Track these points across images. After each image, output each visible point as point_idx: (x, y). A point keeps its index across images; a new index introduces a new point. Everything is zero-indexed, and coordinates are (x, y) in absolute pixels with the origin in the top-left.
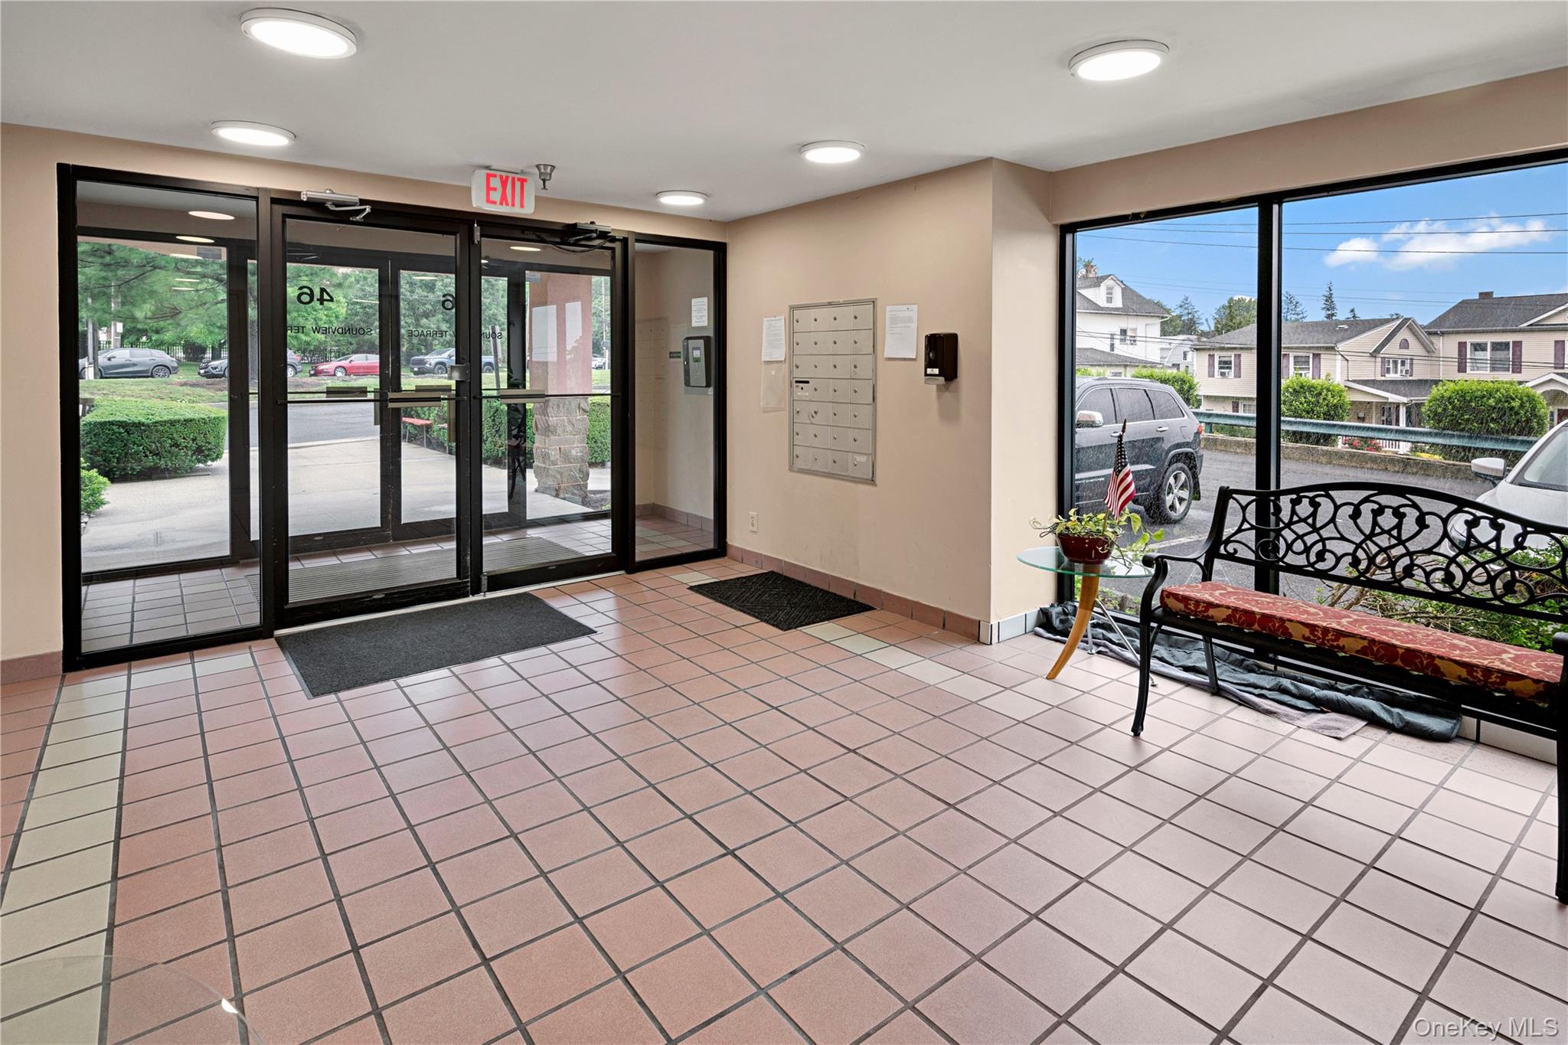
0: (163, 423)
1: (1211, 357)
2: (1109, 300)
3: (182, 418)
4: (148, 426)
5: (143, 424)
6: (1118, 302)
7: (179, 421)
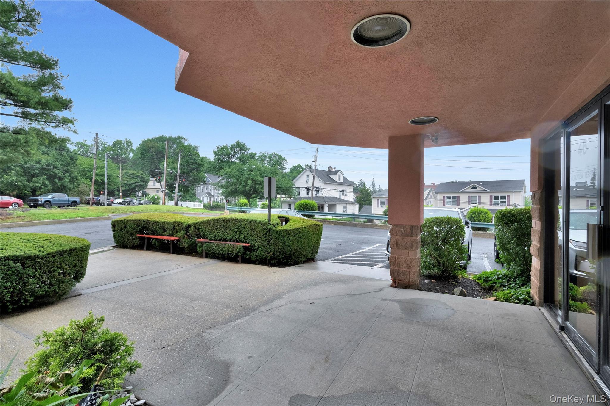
0: (53, 255)
1: (378, 200)
2: (339, 179)
3: (67, 248)
4: (42, 258)
5: (38, 257)
6: (342, 181)
7: (66, 251)
